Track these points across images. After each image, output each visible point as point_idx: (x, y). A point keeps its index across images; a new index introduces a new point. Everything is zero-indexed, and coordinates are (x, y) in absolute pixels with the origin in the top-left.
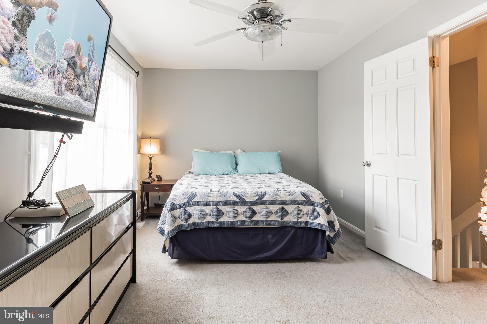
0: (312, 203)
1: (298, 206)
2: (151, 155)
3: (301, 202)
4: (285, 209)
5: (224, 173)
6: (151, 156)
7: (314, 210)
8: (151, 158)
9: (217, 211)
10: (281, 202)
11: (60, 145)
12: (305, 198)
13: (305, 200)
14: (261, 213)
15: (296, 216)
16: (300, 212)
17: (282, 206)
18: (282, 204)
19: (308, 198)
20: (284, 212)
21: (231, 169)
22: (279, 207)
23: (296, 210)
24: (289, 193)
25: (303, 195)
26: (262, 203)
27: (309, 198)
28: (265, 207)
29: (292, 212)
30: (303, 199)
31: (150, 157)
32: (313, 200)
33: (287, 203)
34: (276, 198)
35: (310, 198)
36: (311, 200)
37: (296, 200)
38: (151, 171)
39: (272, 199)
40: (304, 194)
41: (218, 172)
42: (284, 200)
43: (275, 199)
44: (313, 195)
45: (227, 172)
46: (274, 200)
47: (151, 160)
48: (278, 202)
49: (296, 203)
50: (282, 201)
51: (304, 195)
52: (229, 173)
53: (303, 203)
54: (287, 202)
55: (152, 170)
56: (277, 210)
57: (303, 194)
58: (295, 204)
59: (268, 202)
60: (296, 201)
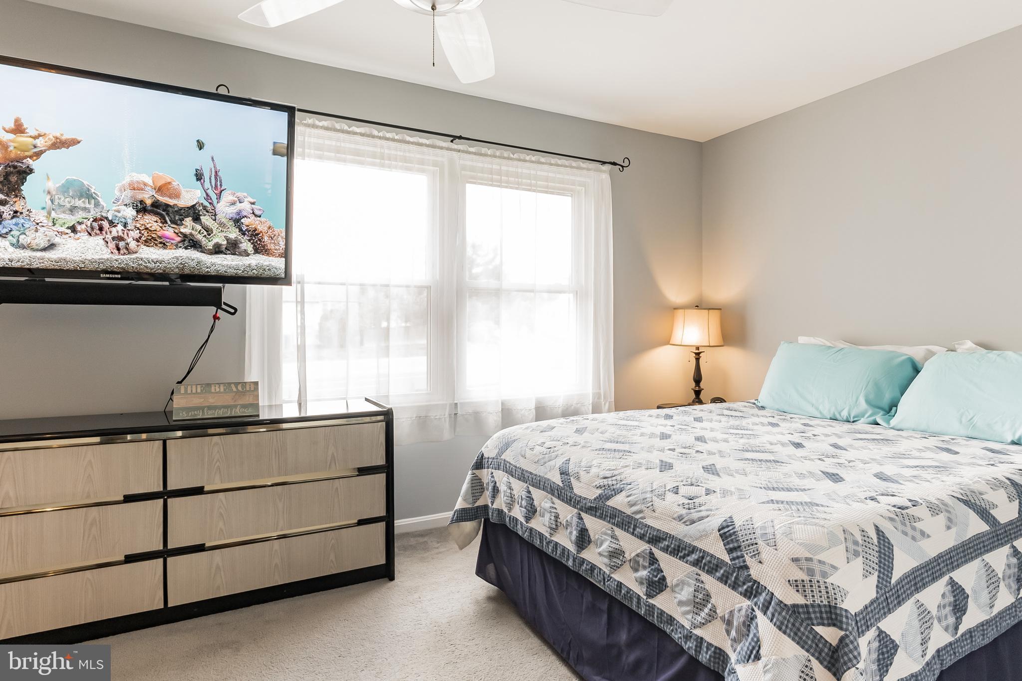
0: (750, 584)
1: (700, 572)
2: (698, 348)
3: (710, 562)
4: (659, 565)
5: (838, 417)
6: (699, 350)
7: (751, 618)
8: (698, 354)
9: (527, 497)
10: (650, 534)
11: (215, 321)
12: (730, 551)
13: (726, 558)
14: (600, 547)
15: (688, 608)
16: (701, 601)
17: (652, 548)
18: (653, 542)
19: (738, 557)
20: (655, 574)
21: (863, 405)
22: (644, 547)
23: (689, 585)
24: (684, 512)
25: (724, 537)
26: (604, 513)
27: (743, 556)
28: (610, 532)
29: (677, 585)
30: (719, 550)
31: (696, 353)
32: (755, 571)
33: (667, 543)
34: (640, 512)
35: (744, 561)
36: (746, 567)
37: (695, 543)
38: (699, 387)
39: (629, 511)
40: (731, 535)
41: (817, 409)
42: (658, 530)
43: (638, 516)
44: (766, 553)
45: (845, 414)
46: (633, 516)
47: (698, 360)
48: (642, 529)
49: (693, 556)
50: (654, 529)
51: (727, 538)
52: (854, 417)
53: (716, 571)
54: (665, 539)
55: (702, 385)
56: (637, 555)
57: (725, 533)
58: (689, 558)
59: (618, 517)
60: (694, 550)
